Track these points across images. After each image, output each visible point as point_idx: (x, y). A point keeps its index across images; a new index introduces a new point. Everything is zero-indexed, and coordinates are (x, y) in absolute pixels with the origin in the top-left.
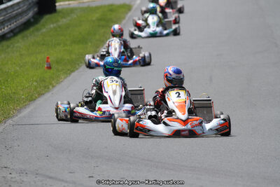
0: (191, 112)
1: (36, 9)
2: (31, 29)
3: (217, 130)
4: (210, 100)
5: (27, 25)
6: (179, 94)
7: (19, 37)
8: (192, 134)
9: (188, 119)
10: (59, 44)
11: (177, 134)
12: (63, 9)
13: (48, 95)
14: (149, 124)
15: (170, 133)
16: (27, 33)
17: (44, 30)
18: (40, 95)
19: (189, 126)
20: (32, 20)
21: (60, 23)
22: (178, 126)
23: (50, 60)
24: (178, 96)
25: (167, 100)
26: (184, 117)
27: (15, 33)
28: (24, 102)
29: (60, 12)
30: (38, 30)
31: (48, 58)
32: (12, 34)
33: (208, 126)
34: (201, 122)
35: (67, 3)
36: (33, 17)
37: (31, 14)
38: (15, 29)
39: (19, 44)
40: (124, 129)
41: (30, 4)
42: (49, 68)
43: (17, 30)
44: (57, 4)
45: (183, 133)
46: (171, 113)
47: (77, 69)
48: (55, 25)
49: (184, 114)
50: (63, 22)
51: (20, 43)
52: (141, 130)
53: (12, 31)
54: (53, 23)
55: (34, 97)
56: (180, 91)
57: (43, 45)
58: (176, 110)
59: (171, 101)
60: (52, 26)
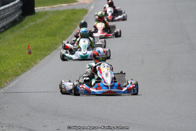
1: (21, 12)
2: (18, 26)
5: (14, 23)
7: (9, 31)
10: (36, 36)
12: (39, 12)
13: (29, 72)
16: (14, 28)
17: (26, 27)
18: (23, 72)
20: (18, 19)
21: (37, 22)
23: (30, 48)
27: (5, 28)
28: (12, 77)
29: (37, 14)
30: (22, 26)
31: (29, 46)
32: (4, 29)
35: (42, 7)
36: (19, 17)
37: (17, 15)
38: (6, 26)
39: (8, 37)
41: (16, 8)
42: (30, 53)
43: (7, 27)
44: (35, 8)
47: (49, 54)
48: (34, 23)
50: (39, 21)
51: (9, 35)
53: (4, 27)
54: (33, 22)
55: (18, 74)
57: (26, 37)
60: (32, 24)
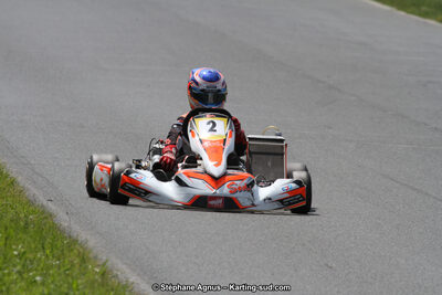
0: (233, 161)
3: (281, 201)
4: (282, 141)
6: (214, 124)
8: (230, 205)
9: (225, 175)
11: (200, 203)
14: (147, 178)
15: (186, 201)
19: (225, 190)
22: (203, 188)
24: (212, 130)
25: (190, 134)
26: (217, 171)
33: (263, 192)
34: (252, 184)
40: (103, 186)
45: (212, 202)
46: (193, 160)
49: (217, 165)
52: (130, 190)
56: (217, 120)
58: (204, 155)
59: (197, 138)
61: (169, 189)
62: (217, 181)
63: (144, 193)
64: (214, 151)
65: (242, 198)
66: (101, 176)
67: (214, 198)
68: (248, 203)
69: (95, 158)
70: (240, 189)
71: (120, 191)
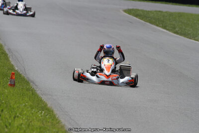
3: (126, 83)
4: (130, 66)
8: (111, 84)
9: (110, 75)
11: (103, 83)
14: (88, 75)
15: (99, 82)
19: (110, 79)
22: (104, 78)
24: (108, 62)
25: (102, 63)
26: (108, 74)
34: (118, 78)
40: (76, 77)
45: (106, 83)
46: (102, 70)
49: (108, 72)
56: (110, 59)
58: (105, 69)
61: (94, 78)
62: (108, 76)
63: (87, 79)
64: (108, 68)
65: (115, 82)
66: (76, 74)
67: (107, 81)
68: (117, 83)
69: (76, 69)
70: (115, 79)
71: (80, 79)
